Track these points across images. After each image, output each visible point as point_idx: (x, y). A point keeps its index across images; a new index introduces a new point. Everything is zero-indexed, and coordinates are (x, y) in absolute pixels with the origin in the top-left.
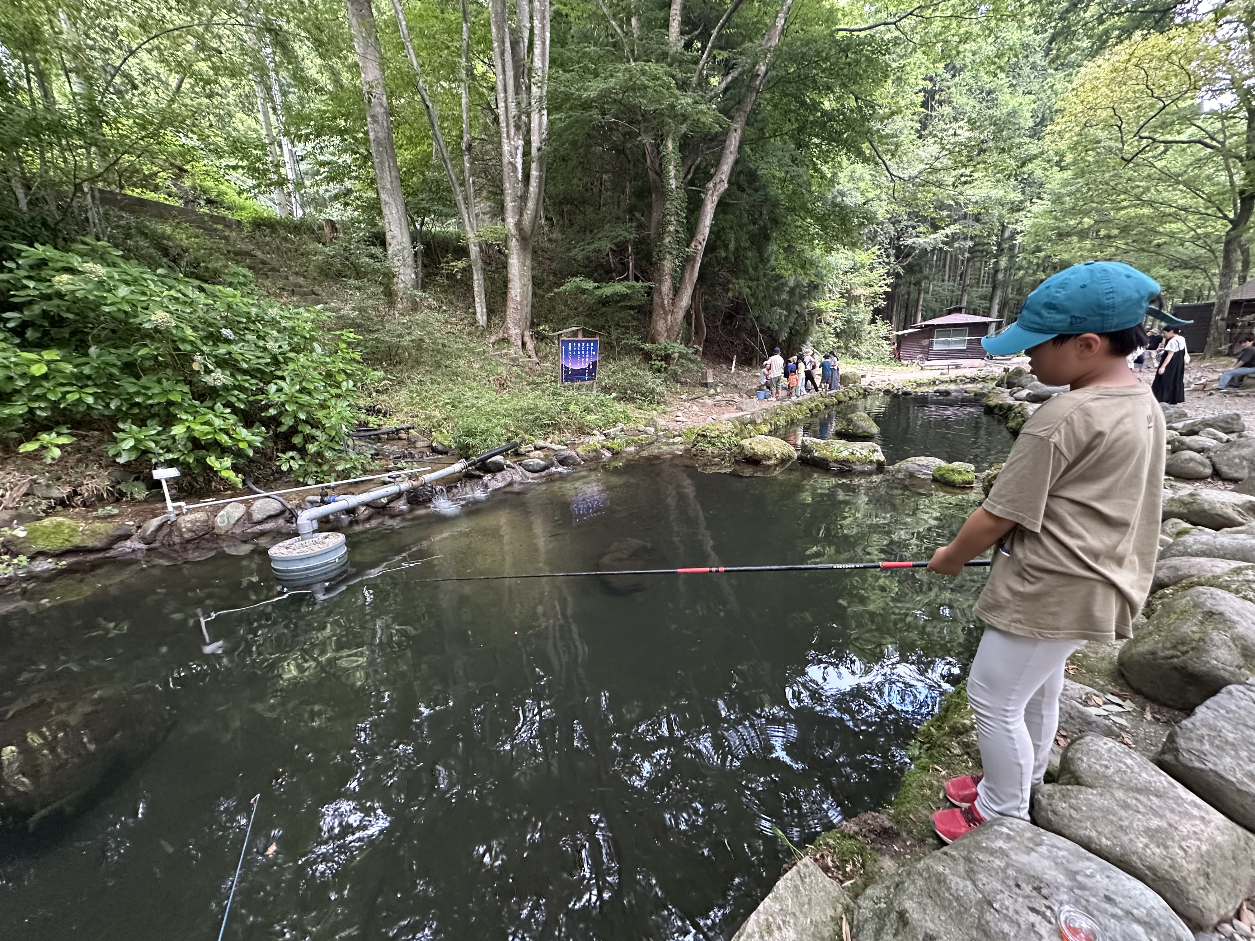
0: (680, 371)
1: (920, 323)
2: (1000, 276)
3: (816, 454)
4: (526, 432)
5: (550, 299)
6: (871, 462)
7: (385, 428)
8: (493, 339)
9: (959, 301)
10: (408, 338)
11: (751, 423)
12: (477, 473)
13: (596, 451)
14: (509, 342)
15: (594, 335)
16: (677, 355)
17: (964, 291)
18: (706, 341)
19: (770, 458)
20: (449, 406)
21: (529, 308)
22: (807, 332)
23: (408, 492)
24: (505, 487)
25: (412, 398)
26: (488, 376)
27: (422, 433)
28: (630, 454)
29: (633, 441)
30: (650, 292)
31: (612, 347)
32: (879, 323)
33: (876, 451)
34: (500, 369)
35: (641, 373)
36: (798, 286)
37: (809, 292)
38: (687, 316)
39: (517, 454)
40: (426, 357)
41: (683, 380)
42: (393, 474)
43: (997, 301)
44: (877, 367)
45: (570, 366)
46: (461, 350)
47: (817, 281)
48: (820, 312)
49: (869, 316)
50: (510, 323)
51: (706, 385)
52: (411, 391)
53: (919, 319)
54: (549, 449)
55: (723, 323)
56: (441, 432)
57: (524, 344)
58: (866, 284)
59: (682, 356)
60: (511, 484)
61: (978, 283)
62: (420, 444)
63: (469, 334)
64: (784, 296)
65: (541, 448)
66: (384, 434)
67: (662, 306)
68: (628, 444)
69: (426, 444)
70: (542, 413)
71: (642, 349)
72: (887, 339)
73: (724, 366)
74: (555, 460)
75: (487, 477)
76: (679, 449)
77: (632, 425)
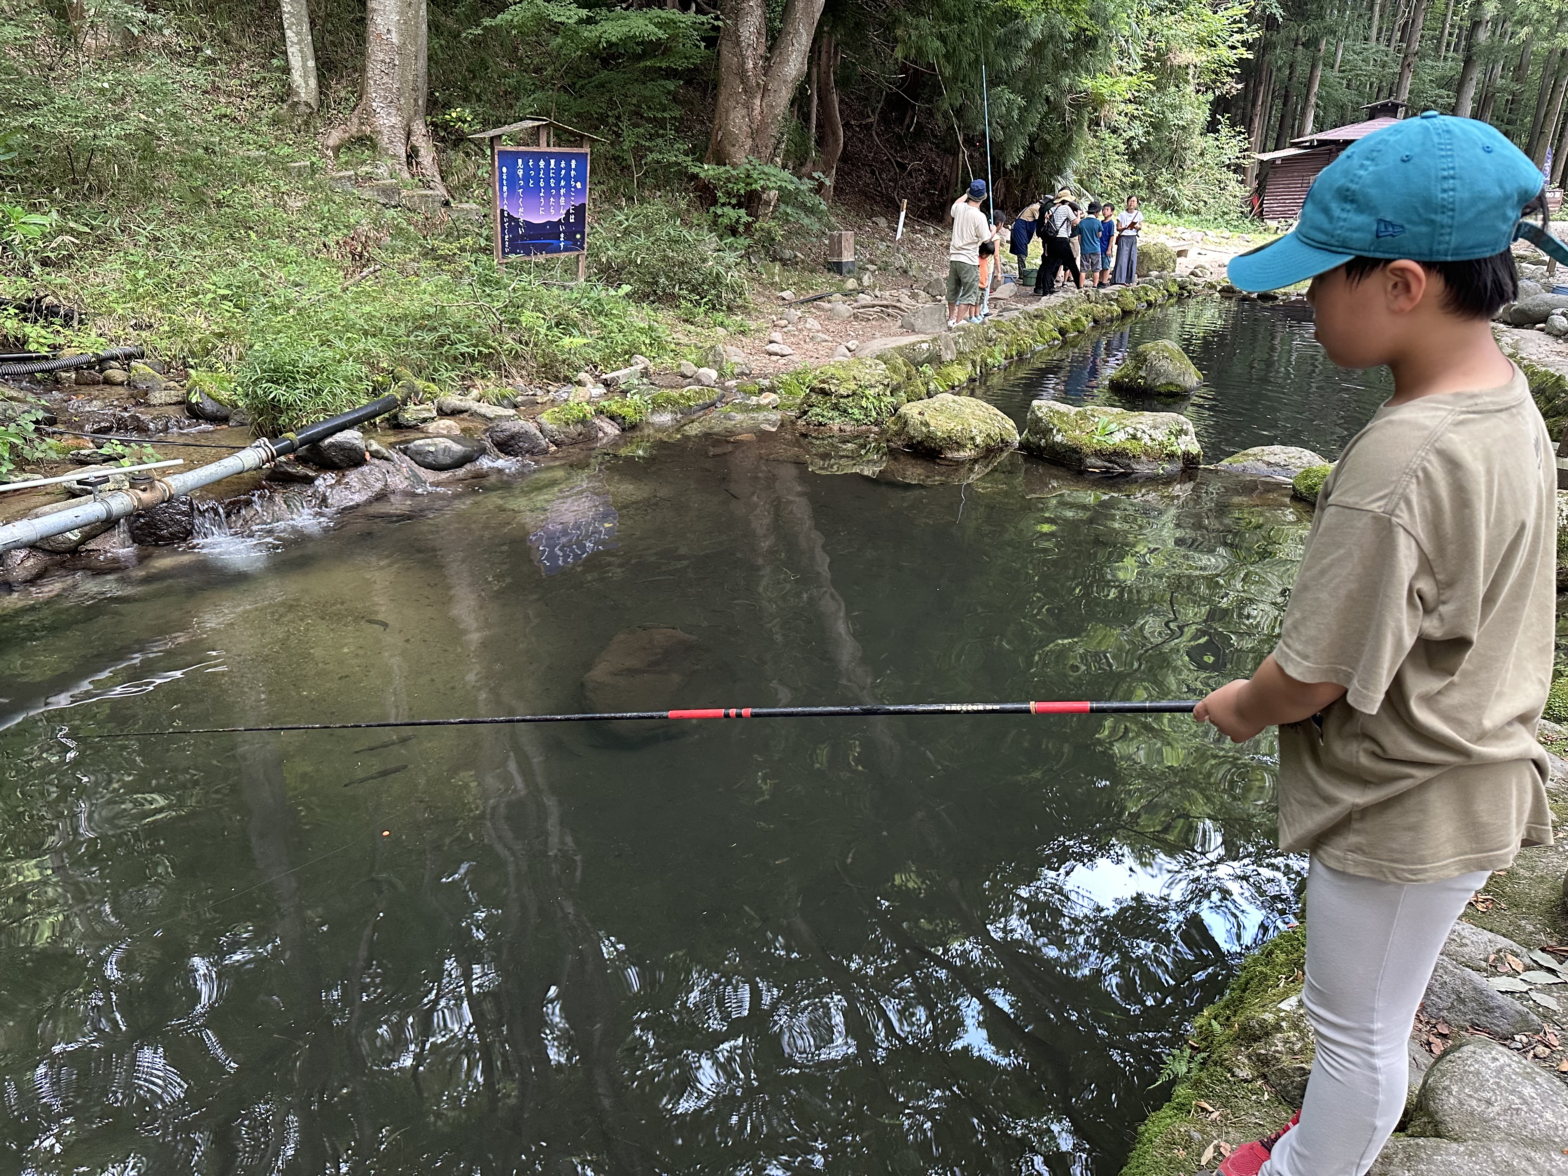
0: (779, 234)
1: (1310, 135)
2: (1483, 36)
3: (1058, 438)
4: (419, 371)
5: (476, 42)
6: (1171, 456)
7: (68, 355)
8: (335, 137)
9: (1394, 89)
10: (116, 129)
11: (929, 360)
12: (300, 470)
13: (583, 421)
14: (374, 147)
15: (579, 140)
16: (773, 194)
17: (1405, 65)
18: (845, 158)
19: (960, 446)
20: (227, 305)
21: (422, 62)
22: (1066, 147)
23: (132, 516)
24: (369, 502)
25: (134, 281)
26: (324, 231)
27: (166, 368)
28: (661, 429)
29: (668, 400)
30: (712, 39)
31: (625, 169)
32: (1224, 130)
33: (1182, 432)
34: (356, 214)
35: (690, 236)
36: (1051, 37)
37: (1075, 53)
38: (800, 101)
39: (396, 425)
40: (166, 178)
41: (788, 254)
42: (91, 473)
43: (1471, 92)
44: (1212, 233)
45: (522, 215)
46: (256, 162)
47: (1094, 29)
48: (1097, 101)
49: (1203, 115)
50: (376, 99)
51: (837, 268)
52: (132, 264)
53: (1309, 126)
54: (474, 414)
55: (884, 118)
56: (211, 368)
57: (412, 155)
58: (1201, 41)
59: (785, 196)
60: (382, 496)
61: (1437, 49)
62: (157, 397)
63: (275, 121)
64: (1019, 62)
65: (455, 413)
66: (67, 369)
67: (742, 74)
68: (658, 407)
69: (174, 396)
70: (456, 327)
71: (695, 177)
72: (1238, 169)
73: (882, 222)
74: (488, 444)
75: (324, 481)
76: (769, 420)
77: (667, 360)
